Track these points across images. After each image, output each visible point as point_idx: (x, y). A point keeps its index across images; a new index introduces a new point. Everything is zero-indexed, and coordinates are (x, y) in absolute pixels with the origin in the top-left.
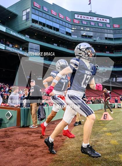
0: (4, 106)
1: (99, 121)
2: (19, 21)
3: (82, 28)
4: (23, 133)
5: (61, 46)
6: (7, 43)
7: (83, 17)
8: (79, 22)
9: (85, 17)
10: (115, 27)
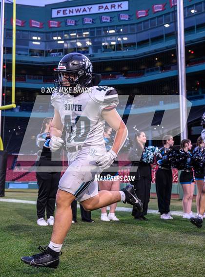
3: (66, 35)
7: (67, 12)
8: (59, 23)
9: (72, 10)
10: (140, 16)
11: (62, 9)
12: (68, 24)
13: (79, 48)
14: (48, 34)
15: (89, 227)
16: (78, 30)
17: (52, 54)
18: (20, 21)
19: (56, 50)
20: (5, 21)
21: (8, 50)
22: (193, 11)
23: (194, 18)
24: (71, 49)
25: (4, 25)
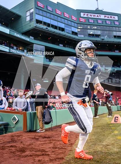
0: (10, 111)
1: (109, 124)
2: (23, 22)
3: (89, 27)
4: (30, 138)
5: (67, 47)
6: (12, 46)
9: (91, 15)
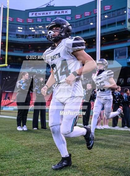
7: (38, 14)
8: (33, 20)
9: (40, 13)
10: (77, 18)
11: (35, 13)
12: (38, 21)
13: (43, 34)
14: (26, 26)
15: (45, 132)
16: (43, 24)
17: (28, 37)
18: (11, 18)
19: (31, 35)
20: (3, 18)
21: (4, 34)
22: (106, 16)
23: (106, 20)
24: (39, 35)
25: (3, 20)
